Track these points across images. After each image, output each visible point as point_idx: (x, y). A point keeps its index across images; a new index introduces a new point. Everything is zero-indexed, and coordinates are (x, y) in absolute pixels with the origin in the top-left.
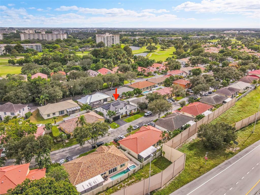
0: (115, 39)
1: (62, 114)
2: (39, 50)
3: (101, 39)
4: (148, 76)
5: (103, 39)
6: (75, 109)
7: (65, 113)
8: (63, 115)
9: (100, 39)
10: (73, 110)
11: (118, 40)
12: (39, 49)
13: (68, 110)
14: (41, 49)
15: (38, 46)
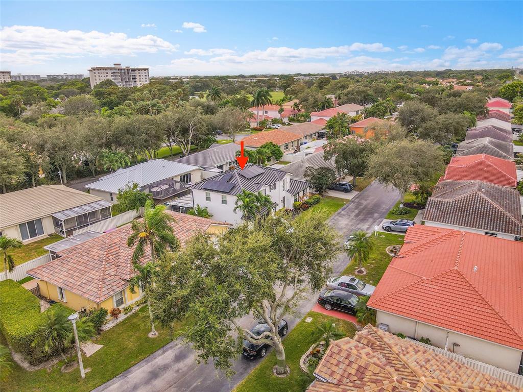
0: (137, 77)
1: (33, 234)
3: (105, 75)
4: (261, 130)
6: (88, 209)
7: (49, 228)
8: (39, 237)
9: (103, 75)
10: (83, 213)
11: (146, 78)
13: (61, 217)
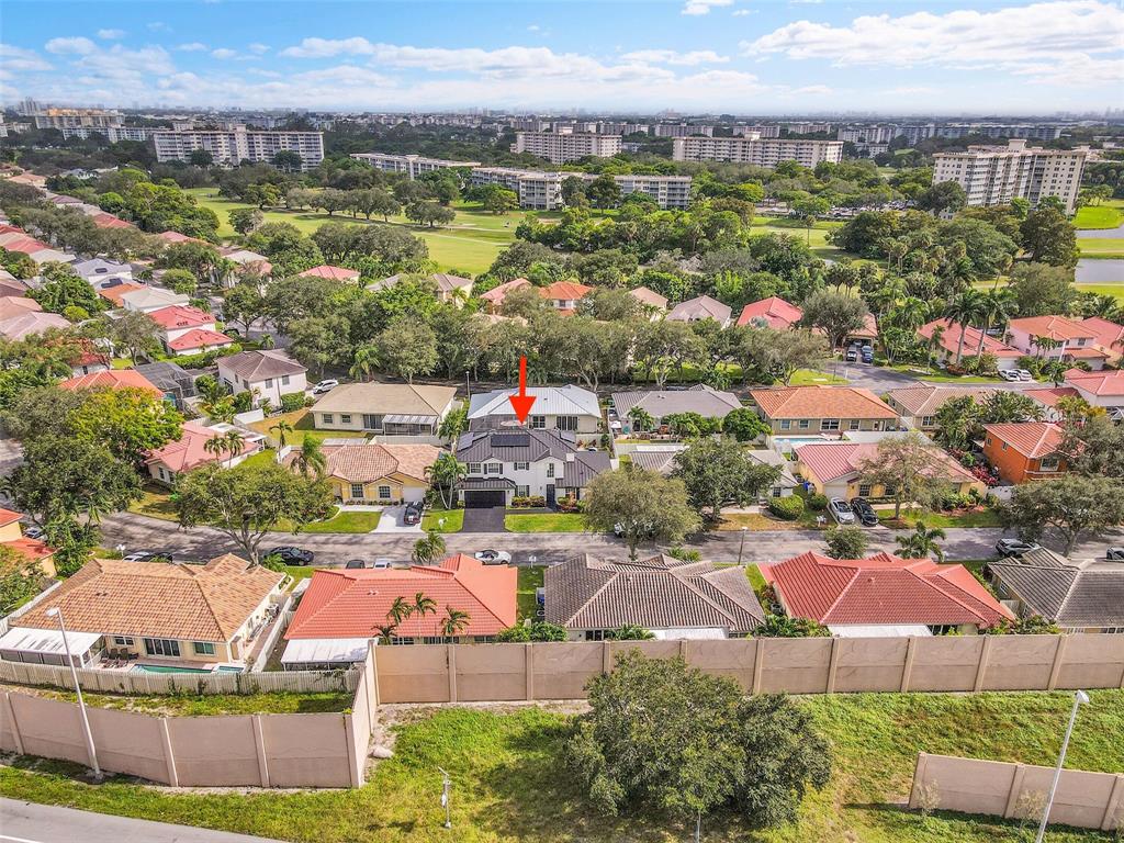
0: (1049, 173)
1: (373, 426)
2: (678, 203)
3: (955, 169)
5: (964, 169)
6: (414, 420)
9: (951, 169)
11: (1071, 176)
12: (678, 198)
14: (686, 198)
15: (679, 186)
